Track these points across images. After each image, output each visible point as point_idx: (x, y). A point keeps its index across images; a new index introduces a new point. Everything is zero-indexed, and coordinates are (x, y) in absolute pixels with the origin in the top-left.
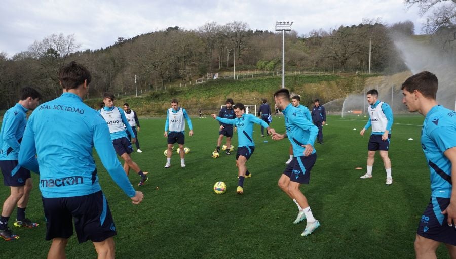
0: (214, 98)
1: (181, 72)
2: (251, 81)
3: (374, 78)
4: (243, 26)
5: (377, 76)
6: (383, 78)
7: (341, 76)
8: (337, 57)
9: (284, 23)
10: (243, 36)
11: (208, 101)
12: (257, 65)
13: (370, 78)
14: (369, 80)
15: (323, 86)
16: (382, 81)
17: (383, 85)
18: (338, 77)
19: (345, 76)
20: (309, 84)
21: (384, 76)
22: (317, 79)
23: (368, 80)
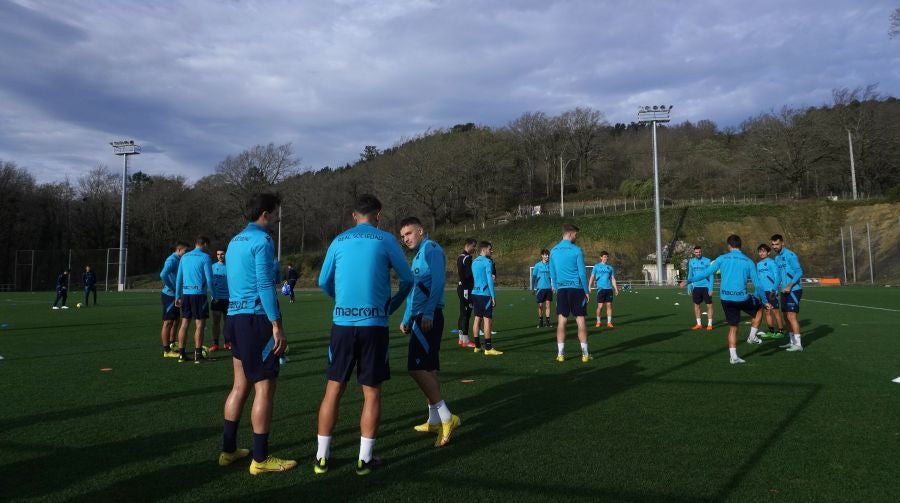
0: (520, 252)
1: (469, 205)
2: (595, 219)
3: (865, 208)
4: (593, 118)
5: (872, 204)
6: (885, 208)
7: (791, 206)
8: (780, 168)
9: (655, 108)
10: (592, 136)
11: (508, 259)
12: (621, 188)
13: (857, 210)
14: (854, 212)
15: (749, 227)
16: (883, 215)
17: (886, 224)
18: (782, 207)
19: (798, 205)
20: (718, 223)
21: (887, 205)
22: (735, 213)
23: (852, 214)
